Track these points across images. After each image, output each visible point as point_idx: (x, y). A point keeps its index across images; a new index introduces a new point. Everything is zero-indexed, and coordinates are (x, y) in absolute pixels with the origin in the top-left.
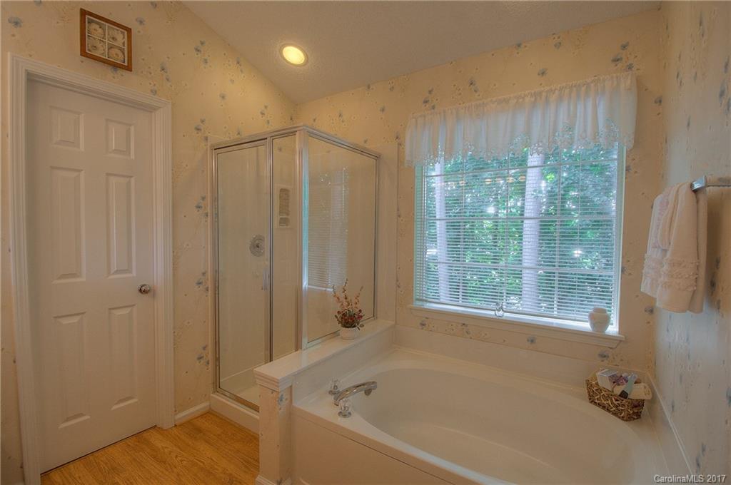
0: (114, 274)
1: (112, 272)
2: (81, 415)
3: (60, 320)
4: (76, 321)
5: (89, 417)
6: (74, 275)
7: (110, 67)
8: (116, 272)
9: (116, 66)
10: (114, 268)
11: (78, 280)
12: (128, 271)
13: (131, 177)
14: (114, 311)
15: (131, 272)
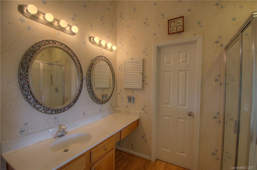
0: (179, 106)
1: (179, 105)
2: (167, 149)
3: (164, 117)
4: (168, 118)
5: (170, 151)
6: (168, 104)
7: (178, 34)
8: (181, 105)
9: (180, 32)
10: (180, 104)
11: (169, 106)
12: (184, 105)
13: (187, 70)
14: (179, 119)
15: (186, 106)
